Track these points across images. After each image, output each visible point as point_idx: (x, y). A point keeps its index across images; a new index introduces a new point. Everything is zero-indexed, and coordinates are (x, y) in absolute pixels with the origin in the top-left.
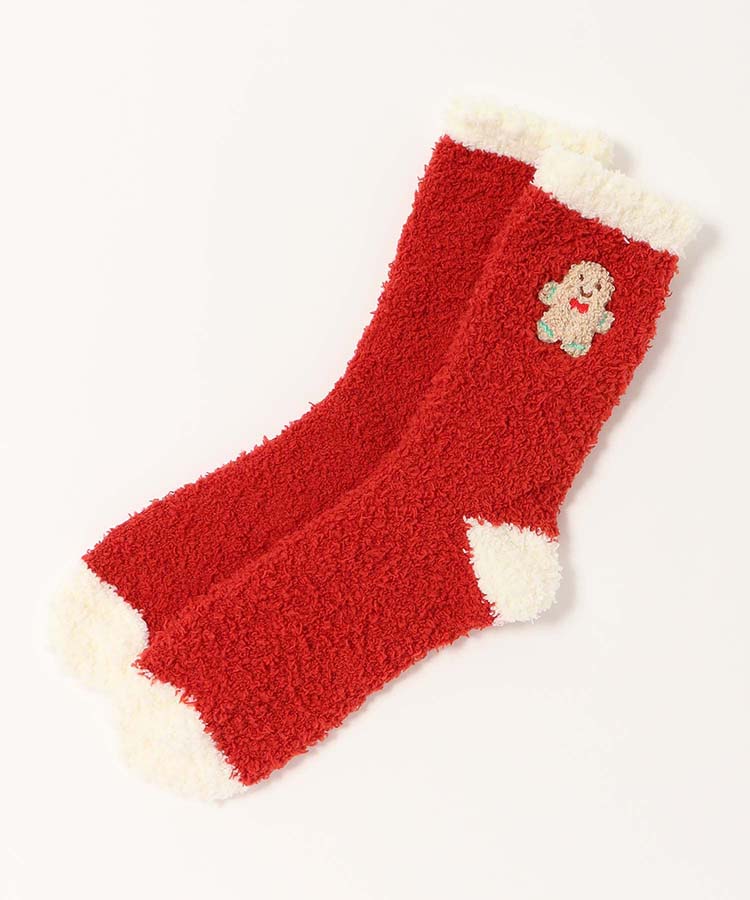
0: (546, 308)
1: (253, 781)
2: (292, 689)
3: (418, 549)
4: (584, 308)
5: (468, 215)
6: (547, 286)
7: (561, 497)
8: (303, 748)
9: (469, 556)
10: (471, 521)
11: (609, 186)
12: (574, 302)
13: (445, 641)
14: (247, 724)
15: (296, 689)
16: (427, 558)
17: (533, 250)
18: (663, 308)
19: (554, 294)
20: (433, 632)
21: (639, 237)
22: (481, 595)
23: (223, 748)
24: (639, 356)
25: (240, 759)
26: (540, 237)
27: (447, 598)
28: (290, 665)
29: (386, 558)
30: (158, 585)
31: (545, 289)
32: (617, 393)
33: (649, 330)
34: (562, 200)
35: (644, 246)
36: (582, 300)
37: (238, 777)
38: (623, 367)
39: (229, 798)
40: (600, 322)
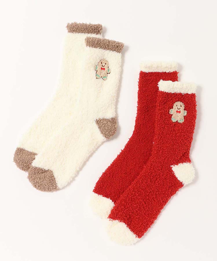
0: (172, 115)
1: (141, 237)
2: (143, 214)
3: (163, 176)
4: (180, 112)
5: (151, 87)
6: (170, 110)
7: (189, 153)
8: (150, 226)
9: (174, 174)
10: (172, 166)
11: (175, 85)
12: (177, 112)
13: (174, 193)
14: (135, 224)
15: (144, 213)
16: (165, 177)
17: (165, 104)
18: (196, 105)
19: (172, 111)
20: (171, 192)
21: (185, 93)
22: (179, 181)
23: (132, 231)
24: (195, 118)
25: (137, 232)
26: (165, 101)
27: (172, 184)
28: (142, 209)
29: (156, 179)
30: (111, 191)
31: (170, 111)
32: (194, 127)
33: (195, 111)
34: (167, 92)
35: (187, 94)
36: (179, 110)
37: (137, 237)
38: (192, 121)
39: (137, 242)
40: (184, 114)
